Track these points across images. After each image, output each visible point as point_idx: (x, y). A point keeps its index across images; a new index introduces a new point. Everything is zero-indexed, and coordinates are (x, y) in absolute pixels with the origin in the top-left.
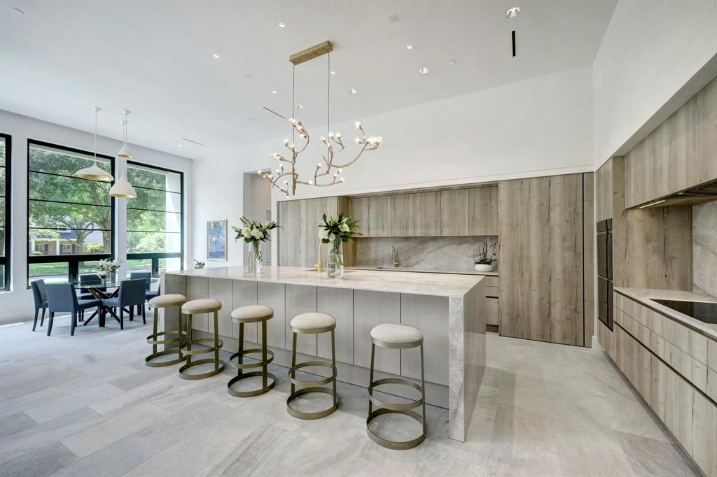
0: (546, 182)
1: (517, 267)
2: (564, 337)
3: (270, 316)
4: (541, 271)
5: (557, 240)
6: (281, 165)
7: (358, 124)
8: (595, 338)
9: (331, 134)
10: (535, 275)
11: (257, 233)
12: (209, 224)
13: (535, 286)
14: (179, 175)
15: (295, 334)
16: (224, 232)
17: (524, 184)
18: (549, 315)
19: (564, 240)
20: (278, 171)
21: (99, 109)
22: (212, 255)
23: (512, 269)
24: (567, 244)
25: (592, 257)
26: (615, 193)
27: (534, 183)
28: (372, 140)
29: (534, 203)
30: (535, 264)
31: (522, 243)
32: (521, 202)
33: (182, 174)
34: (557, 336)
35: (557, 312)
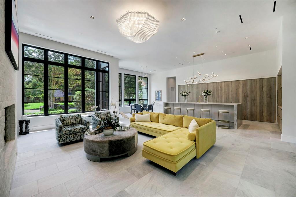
0: (262, 80)
1: (253, 102)
2: (267, 120)
4: (260, 103)
5: (265, 95)
7: (213, 73)
8: (276, 120)
10: (258, 104)
12: (156, 91)
13: (258, 107)
14: (147, 78)
16: (161, 94)
17: (255, 81)
18: (263, 115)
19: (267, 95)
22: (156, 99)
23: (251, 103)
24: (268, 96)
25: (276, 99)
27: (258, 80)
28: (215, 75)
29: (258, 85)
30: (258, 102)
31: (254, 96)
32: (254, 85)
33: (148, 78)
34: (265, 119)
35: (265, 114)
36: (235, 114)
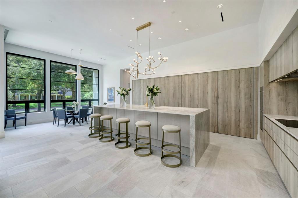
0: (238, 71)
1: (226, 106)
2: (245, 135)
3: (129, 121)
4: (236, 107)
5: (242, 95)
6: (133, 68)
7: (159, 53)
8: (258, 135)
9: (150, 57)
10: (233, 109)
11: (124, 92)
12: (108, 89)
13: (233, 113)
14: (98, 71)
15: (137, 127)
16: (113, 92)
17: (229, 72)
18: (239, 125)
19: (245, 95)
20: (132, 70)
21: (72, 49)
22: (109, 100)
23: (224, 107)
24: (247, 96)
25: (258, 102)
26: (264, 76)
27: (233, 72)
28: (165, 58)
29: (233, 80)
30: (233, 105)
31: (228, 96)
32: (227, 79)
34: (242, 133)
35: (242, 125)
36: (192, 135)
